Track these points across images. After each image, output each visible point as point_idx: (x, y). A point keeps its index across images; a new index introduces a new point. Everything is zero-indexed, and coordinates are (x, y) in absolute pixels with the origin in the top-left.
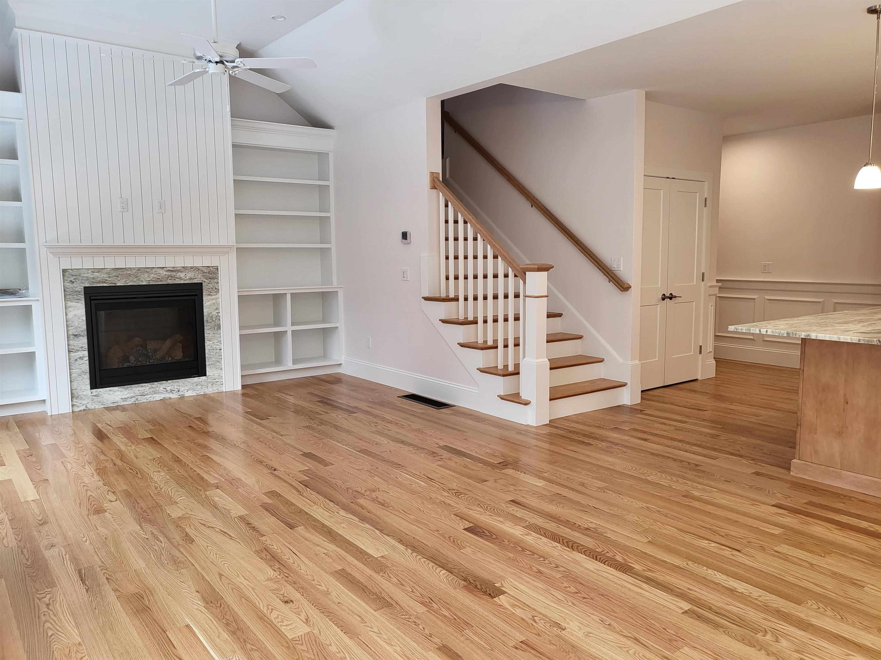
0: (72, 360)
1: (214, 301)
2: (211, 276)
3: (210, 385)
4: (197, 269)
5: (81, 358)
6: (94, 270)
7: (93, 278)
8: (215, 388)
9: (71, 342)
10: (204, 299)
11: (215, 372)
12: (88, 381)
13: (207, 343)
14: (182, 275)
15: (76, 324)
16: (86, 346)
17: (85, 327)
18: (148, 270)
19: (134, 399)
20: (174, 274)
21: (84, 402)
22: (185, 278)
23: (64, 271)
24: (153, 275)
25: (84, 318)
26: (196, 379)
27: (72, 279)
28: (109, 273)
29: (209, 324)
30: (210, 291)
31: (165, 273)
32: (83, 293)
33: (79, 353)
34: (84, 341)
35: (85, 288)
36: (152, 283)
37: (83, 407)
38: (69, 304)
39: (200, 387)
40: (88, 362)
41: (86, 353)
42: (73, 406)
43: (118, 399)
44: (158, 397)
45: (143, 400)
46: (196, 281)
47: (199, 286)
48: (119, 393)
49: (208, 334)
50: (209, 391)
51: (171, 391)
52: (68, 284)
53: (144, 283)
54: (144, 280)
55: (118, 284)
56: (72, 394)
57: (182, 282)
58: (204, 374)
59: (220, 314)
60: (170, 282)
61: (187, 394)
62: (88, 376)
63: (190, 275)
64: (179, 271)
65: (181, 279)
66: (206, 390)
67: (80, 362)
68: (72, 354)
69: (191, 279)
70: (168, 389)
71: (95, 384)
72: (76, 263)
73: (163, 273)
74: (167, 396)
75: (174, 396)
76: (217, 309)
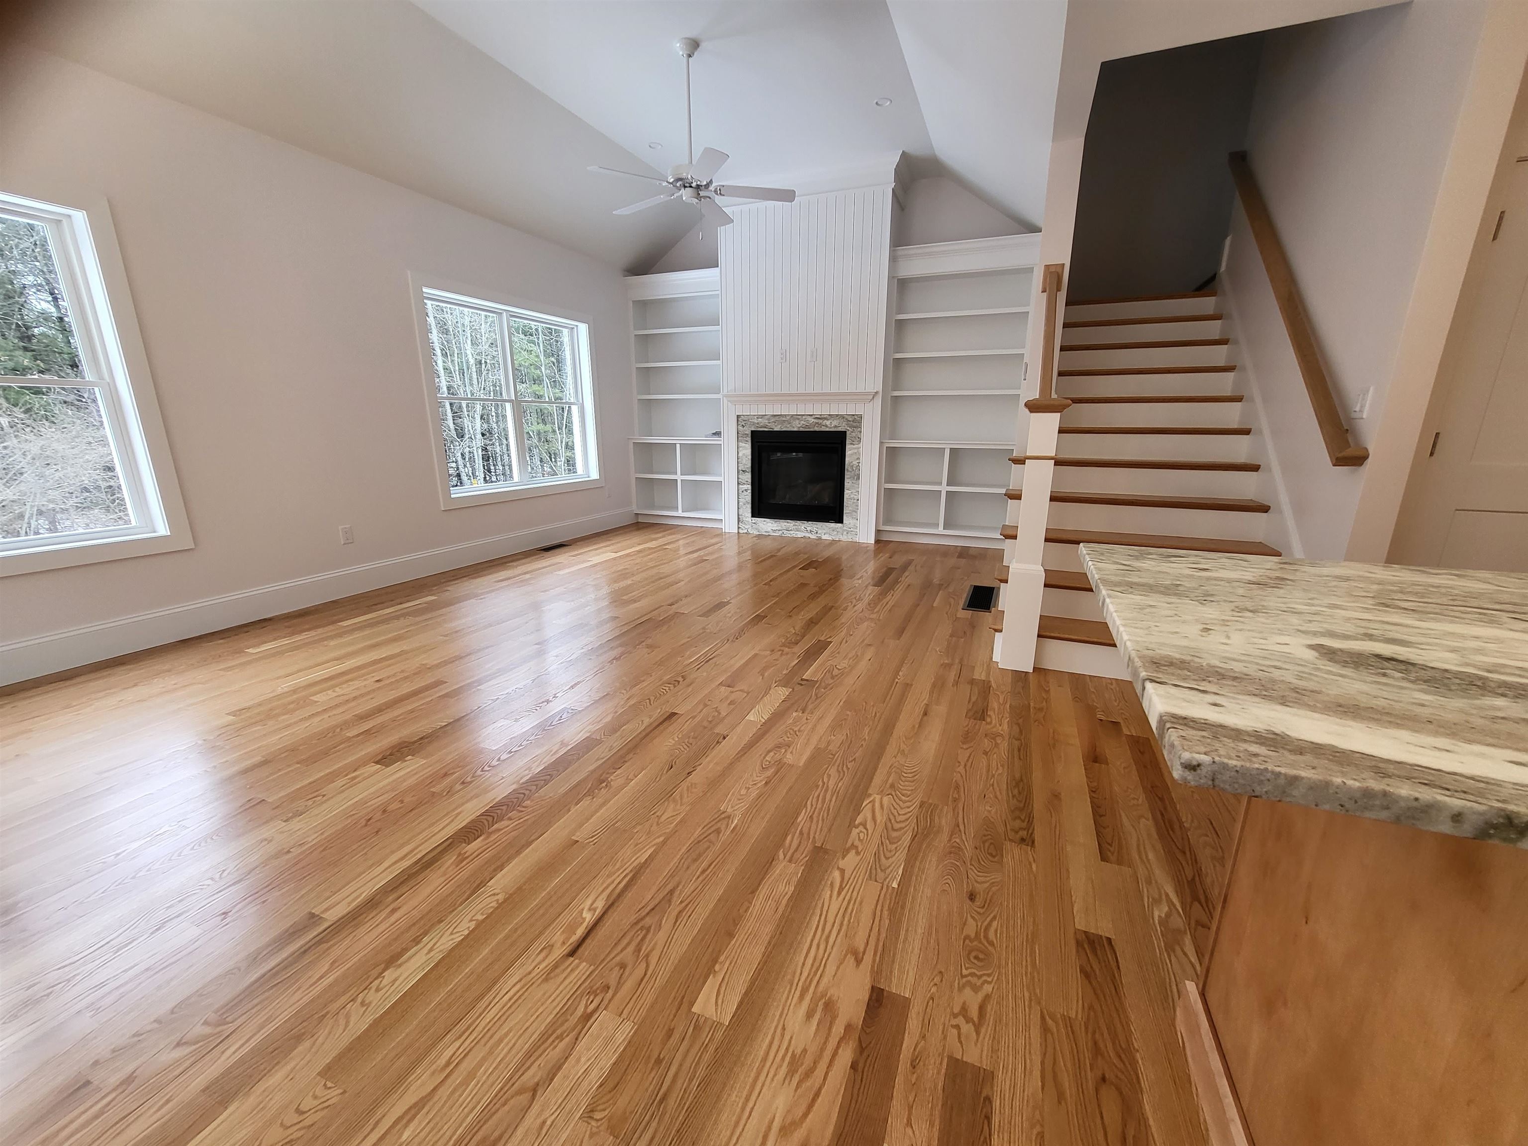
0: (740, 491)
1: (856, 451)
2: (855, 424)
3: (845, 533)
4: (842, 416)
5: (746, 490)
6: (759, 417)
7: (758, 423)
8: (850, 537)
9: (740, 476)
10: (848, 447)
11: (851, 521)
12: (750, 510)
13: (846, 492)
14: (828, 423)
15: (744, 461)
16: (750, 481)
17: (749, 465)
18: (799, 417)
19: (781, 532)
20: (820, 421)
21: (747, 527)
22: (830, 426)
23: (738, 417)
24: (802, 422)
25: (750, 457)
26: (833, 525)
27: (743, 423)
28: (769, 419)
29: (849, 473)
30: (853, 439)
31: (813, 420)
32: (750, 435)
33: (745, 486)
34: (748, 477)
35: (752, 432)
36: (801, 429)
37: (746, 531)
38: (741, 444)
39: (836, 533)
40: (750, 494)
41: (749, 487)
42: (739, 528)
43: (769, 529)
44: (800, 535)
45: (787, 534)
46: (839, 429)
47: (844, 434)
48: (770, 524)
49: (848, 483)
50: (845, 538)
51: (811, 531)
52: (740, 428)
53: (795, 429)
54: (795, 427)
55: (775, 430)
56: (738, 518)
57: (827, 429)
58: (840, 520)
59: (860, 465)
60: (816, 429)
61: (824, 537)
62: (749, 506)
63: (835, 423)
64: (825, 419)
65: (826, 426)
66: (841, 537)
67: (745, 493)
68: (740, 486)
69: (836, 426)
70: (808, 529)
71: (755, 514)
72: (745, 411)
73: (811, 420)
74: (808, 535)
75: (813, 536)
76: (858, 459)
